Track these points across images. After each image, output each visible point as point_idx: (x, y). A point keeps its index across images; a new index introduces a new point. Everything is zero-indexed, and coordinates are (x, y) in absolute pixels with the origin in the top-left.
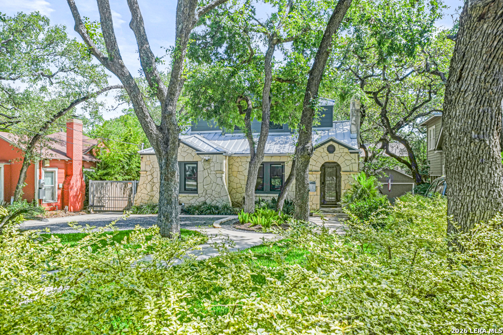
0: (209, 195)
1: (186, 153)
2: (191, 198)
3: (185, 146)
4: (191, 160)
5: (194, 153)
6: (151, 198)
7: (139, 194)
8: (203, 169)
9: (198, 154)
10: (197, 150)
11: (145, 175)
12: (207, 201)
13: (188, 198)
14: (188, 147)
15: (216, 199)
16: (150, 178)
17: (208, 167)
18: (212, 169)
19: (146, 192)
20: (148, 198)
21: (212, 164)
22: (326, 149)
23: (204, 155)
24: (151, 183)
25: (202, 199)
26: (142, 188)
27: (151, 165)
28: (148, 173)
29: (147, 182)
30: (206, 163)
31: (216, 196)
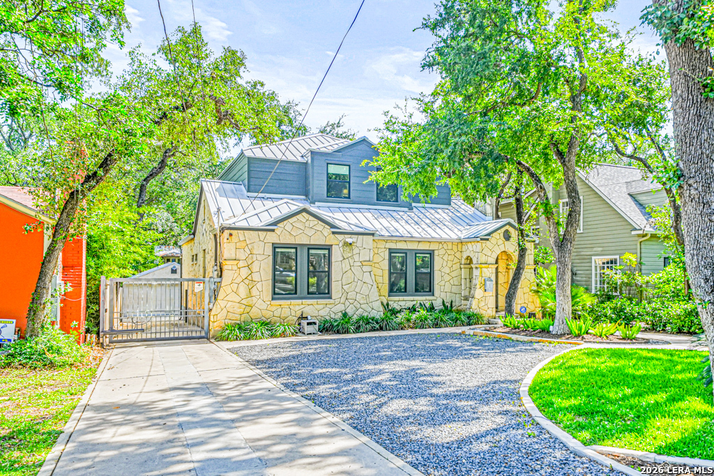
0: (351, 301)
1: (313, 231)
2: (321, 306)
3: (311, 218)
4: (322, 242)
5: (327, 230)
6: (248, 309)
7: (221, 302)
8: (342, 259)
9: (333, 233)
10: (332, 226)
11: (235, 268)
12: (347, 311)
13: (316, 306)
14: (316, 221)
15: (362, 306)
16: (244, 272)
17: (350, 255)
18: (356, 258)
19: (239, 299)
20: (242, 310)
21: (356, 251)
22: (502, 235)
23: (343, 236)
24: (247, 281)
25: (341, 308)
26: (229, 291)
27: (246, 249)
28: (241, 264)
29: (239, 280)
30: (347, 249)
31: (361, 302)
